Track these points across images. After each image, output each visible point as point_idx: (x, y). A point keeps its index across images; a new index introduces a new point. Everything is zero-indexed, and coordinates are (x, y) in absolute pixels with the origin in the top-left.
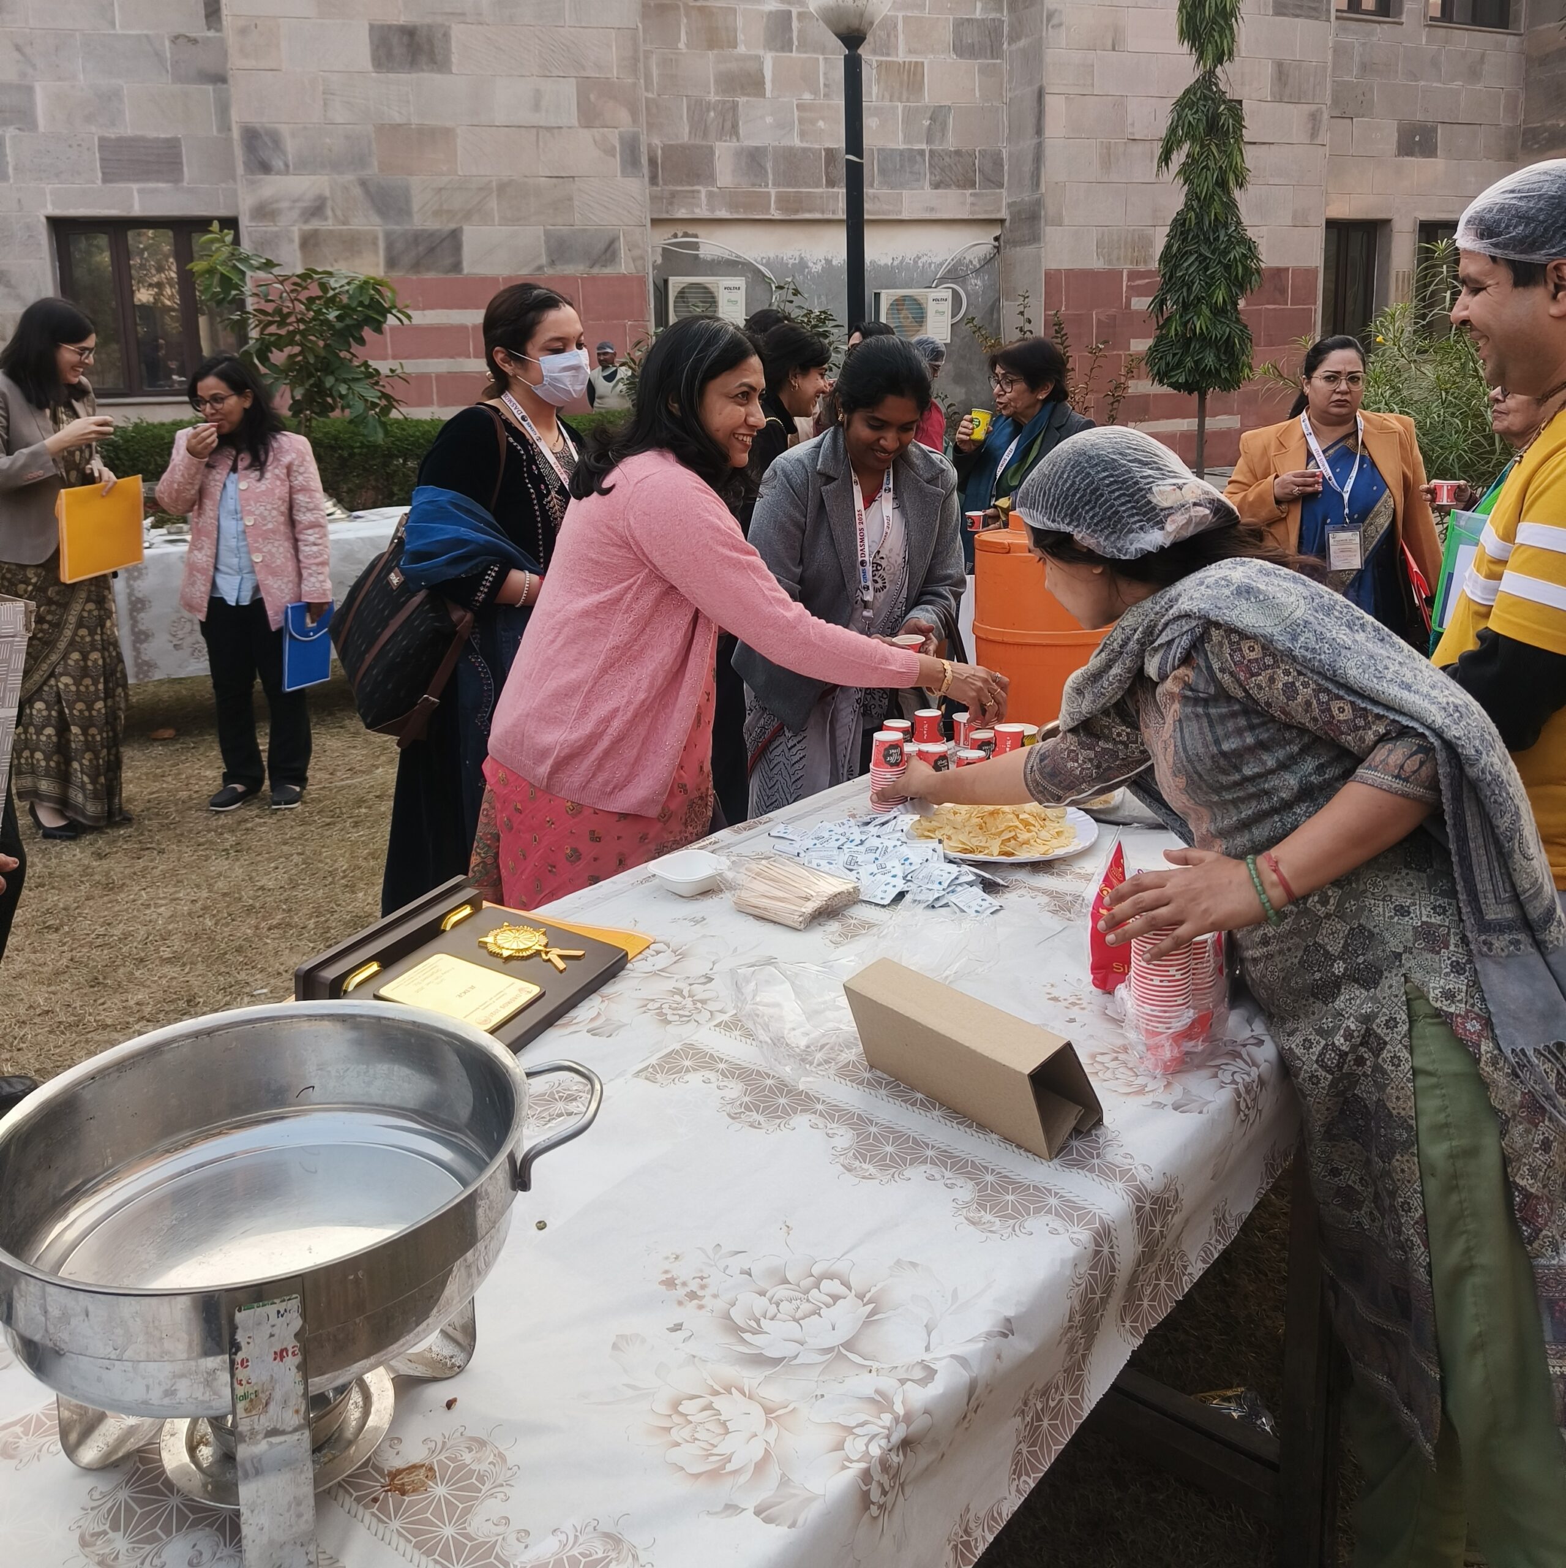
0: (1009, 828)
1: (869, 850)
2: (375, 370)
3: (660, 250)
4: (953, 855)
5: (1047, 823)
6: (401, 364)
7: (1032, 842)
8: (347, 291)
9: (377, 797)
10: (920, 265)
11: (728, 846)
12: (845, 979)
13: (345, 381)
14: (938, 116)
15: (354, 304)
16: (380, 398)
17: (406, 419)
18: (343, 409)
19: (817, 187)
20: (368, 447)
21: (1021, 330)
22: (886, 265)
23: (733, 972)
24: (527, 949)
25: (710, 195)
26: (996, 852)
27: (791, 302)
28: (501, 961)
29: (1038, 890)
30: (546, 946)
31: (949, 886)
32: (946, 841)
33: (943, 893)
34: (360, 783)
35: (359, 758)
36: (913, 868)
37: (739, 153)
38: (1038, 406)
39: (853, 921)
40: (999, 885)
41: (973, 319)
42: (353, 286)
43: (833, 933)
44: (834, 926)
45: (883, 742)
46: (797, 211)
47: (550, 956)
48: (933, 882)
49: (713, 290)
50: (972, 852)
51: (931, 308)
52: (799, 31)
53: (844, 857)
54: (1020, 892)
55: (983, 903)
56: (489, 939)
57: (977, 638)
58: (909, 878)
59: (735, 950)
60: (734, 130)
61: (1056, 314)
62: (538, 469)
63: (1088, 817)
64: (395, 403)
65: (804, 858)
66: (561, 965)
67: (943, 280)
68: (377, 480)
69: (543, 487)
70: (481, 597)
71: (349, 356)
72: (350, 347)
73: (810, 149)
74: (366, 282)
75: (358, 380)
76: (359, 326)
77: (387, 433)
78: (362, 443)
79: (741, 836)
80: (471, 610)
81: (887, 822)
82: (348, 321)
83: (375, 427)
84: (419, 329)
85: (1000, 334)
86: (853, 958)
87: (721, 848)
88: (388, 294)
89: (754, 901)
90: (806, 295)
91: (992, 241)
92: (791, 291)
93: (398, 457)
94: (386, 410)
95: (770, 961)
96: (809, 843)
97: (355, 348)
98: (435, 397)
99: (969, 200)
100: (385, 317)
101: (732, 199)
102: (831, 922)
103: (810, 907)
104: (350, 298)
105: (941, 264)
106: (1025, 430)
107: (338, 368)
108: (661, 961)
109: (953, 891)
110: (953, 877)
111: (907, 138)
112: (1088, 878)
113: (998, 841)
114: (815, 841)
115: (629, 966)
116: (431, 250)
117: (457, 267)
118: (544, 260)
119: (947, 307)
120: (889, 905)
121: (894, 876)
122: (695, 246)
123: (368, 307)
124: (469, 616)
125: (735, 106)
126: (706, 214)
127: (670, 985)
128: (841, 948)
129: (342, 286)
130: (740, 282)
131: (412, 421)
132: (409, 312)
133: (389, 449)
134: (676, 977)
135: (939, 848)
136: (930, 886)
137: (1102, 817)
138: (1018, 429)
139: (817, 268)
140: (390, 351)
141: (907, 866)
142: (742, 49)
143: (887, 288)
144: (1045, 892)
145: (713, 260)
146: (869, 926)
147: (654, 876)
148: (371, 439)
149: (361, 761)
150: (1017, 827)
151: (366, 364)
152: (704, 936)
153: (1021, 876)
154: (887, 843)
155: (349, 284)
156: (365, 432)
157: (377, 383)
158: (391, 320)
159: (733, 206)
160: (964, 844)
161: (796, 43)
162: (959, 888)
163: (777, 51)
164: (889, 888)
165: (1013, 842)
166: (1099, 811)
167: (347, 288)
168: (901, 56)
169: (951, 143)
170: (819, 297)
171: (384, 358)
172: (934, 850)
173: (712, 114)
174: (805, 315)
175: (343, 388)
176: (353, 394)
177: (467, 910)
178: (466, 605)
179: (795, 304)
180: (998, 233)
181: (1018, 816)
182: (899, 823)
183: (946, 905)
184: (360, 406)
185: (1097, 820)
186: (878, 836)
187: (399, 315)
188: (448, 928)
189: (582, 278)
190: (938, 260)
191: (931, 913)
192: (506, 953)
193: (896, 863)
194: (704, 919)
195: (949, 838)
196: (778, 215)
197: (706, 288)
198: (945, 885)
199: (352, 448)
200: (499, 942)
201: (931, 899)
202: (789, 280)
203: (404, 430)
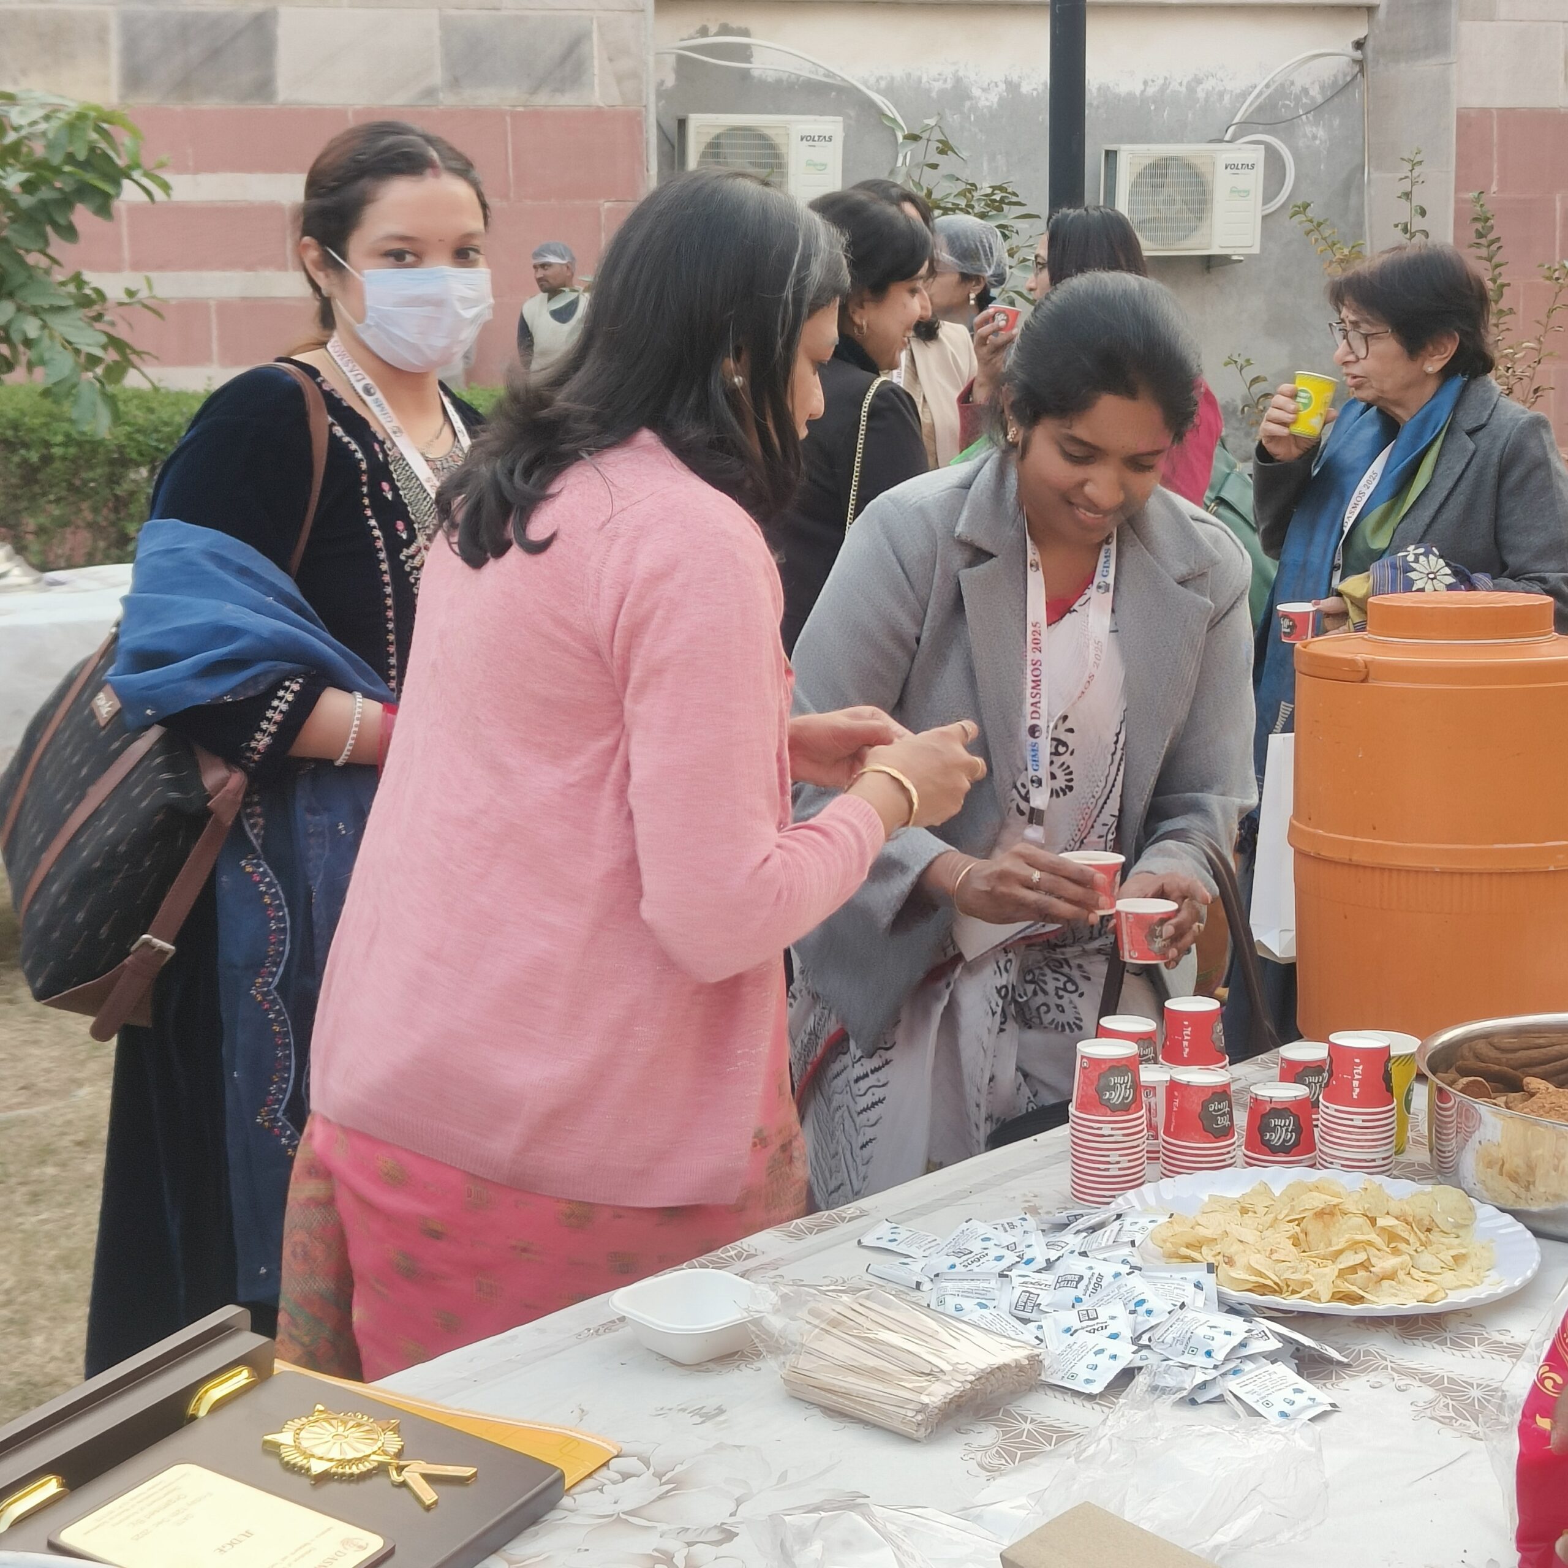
0: (1355, 1246)
1: (1064, 1282)
2: (97, 291)
3: (671, 60)
4: (1235, 1295)
5: (1434, 1236)
6: (149, 281)
7: (1401, 1275)
8: (44, 134)
9: (79, 1143)
10: (1201, 94)
11: (774, 1265)
12: (1006, 1543)
13: (35, 312)
15: (56, 159)
16: (104, 347)
17: (156, 389)
18: (30, 366)
20: (79, 444)
21: (1405, 230)
22: (1131, 96)
23: (775, 1521)
24: (360, 1460)
26: (1326, 1295)
27: (934, 166)
28: (306, 1482)
29: (1411, 1373)
30: (399, 1455)
31: (1227, 1359)
32: (1223, 1268)
33: (1215, 1373)
34: (46, 1115)
35: (46, 1065)
36: (1153, 1321)
38: (1431, 386)
39: (1027, 1426)
40: (1330, 1361)
41: (1306, 206)
42: (55, 124)
43: (985, 1449)
44: (988, 1436)
45: (1095, 1062)
47: (406, 1475)
48: (1194, 1351)
49: (778, 140)
50: (1277, 1290)
51: (1222, 184)
53: (1009, 1295)
54: (1374, 1378)
55: (1297, 1397)
56: (285, 1438)
57: (1299, 854)
58: (1144, 1341)
59: (783, 1477)
61: (1478, 199)
62: (395, 489)
63: (1520, 1227)
64: (133, 358)
65: (929, 1294)
66: (429, 1495)
67: (1247, 126)
68: (95, 510)
69: (400, 525)
70: (262, 742)
71: (44, 262)
72: (47, 242)
74: (81, 117)
75: (61, 309)
76: (66, 202)
77: (117, 417)
78: (68, 435)
79: (801, 1244)
80: (244, 768)
81: (1101, 1225)
82: (45, 193)
83: (94, 404)
84: (185, 211)
85: (1361, 236)
86: (1023, 1500)
87: (761, 1267)
88: (126, 140)
89: (827, 1378)
90: (965, 154)
91: (1350, 49)
92: (934, 145)
93: (138, 465)
94: (116, 372)
95: (853, 1502)
96: (942, 1263)
97: (57, 246)
98: (215, 347)
100: (117, 184)
102: (981, 1427)
103: (937, 1394)
104: (50, 146)
105: (1244, 95)
106: (1405, 435)
107: (23, 286)
108: (632, 1494)
109: (1235, 1372)
110: (1235, 1341)
112: (1515, 1351)
113: (1331, 1270)
114: (954, 1260)
115: (566, 1501)
116: (214, 54)
117: (264, 87)
118: (438, 77)
119: (1254, 181)
120: (1101, 1395)
121: (1114, 1336)
122: (744, 53)
123: (85, 165)
124: (237, 780)
127: (649, 1543)
128: (1000, 1481)
129: (33, 123)
130: (832, 126)
131: (168, 393)
132: (167, 177)
133: (121, 448)
134: (663, 1527)
135: (1209, 1280)
136: (1187, 1359)
137: (1550, 1228)
138: (1390, 428)
139: (988, 100)
140: (126, 254)
141: (1141, 1317)
143: (1133, 141)
144: (1427, 1379)
145: (779, 81)
146: (1060, 1435)
147: (622, 1319)
148: (86, 428)
149: (48, 1071)
150: (1370, 1243)
151: (78, 280)
152: (720, 1446)
153: (1379, 1345)
154: (1100, 1268)
155: (47, 118)
156: (74, 414)
157: (99, 317)
158: (130, 193)
160: (1260, 1274)
162: (1248, 1366)
164: (1102, 1360)
165: (1362, 1273)
166: (1543, 1216)
167: (43, 126)
170: (992, 158)
171: (115, 267)
172: (1198, 1286)
174: (962, 194)
175: (31, 327)
176: (52, 337)
177: (242, 1377)
178: (233, 757)
179: (941, 171)
180: (1360, 33)
181: (1373, 1221)
182: (1127, 1226)
183: (1219, 1400)
184: (63, 364)
185: (1537, 1234)
186: (1084, 1254)
187: (145, 182)
188: (202, 1413)
189: (515, 116)
190: (1236, 86)
191: (1188, 1414)
192: (317, 1467)
193: (1118, 1309)
194: (720, 1411)
195: (1230, 1262)
197: (762, 137)
198: (1219, 1356)
199: (47, 445)
200: (305, 1444)
201: (1189, 1386)
202: (932, 122)
203: (151, 410)
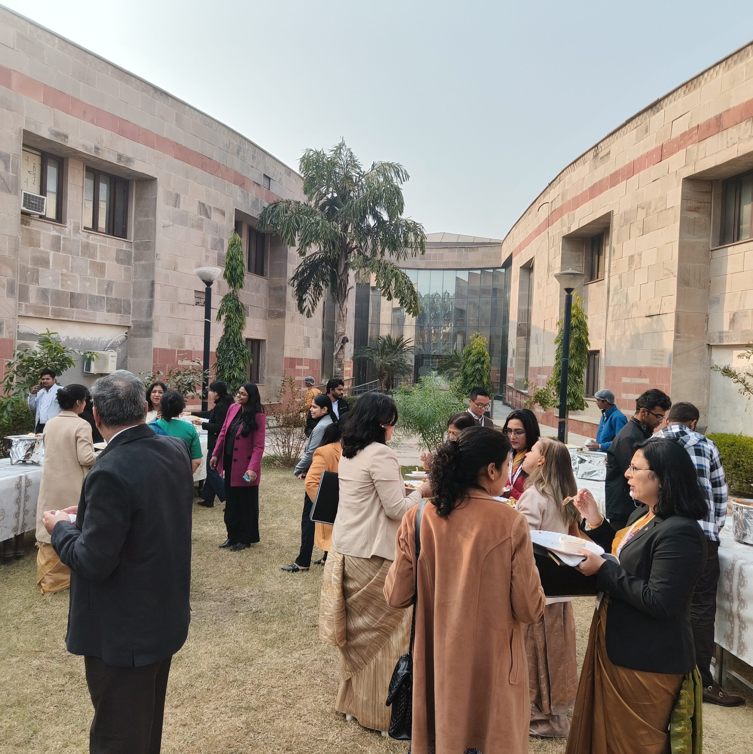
14: (110, 284)
19: (67, 307)
25: (26, 306)
37: (39, 290)
46: (59, 316)
51: (110, 359)
52: (63, 245)
60: (37, 281)
61: (156, 365)
67: (109, 348)
73: (65, 292)
91: (124, 334)
99: (119, 318)
101: (35, 309)
105: (108, 342)
111: (99, 292)
119: (115, 359)
125: (38, 271)
126: (24, 314)
142: (42, 248)
159: (35, 312)
161: (62, 249)
163: (55, 251)
168: (98, 260)
169: (114, 295)
173: (29, 273)
180: (127, 331)
190: (107, 340)
196: (51, 316)
